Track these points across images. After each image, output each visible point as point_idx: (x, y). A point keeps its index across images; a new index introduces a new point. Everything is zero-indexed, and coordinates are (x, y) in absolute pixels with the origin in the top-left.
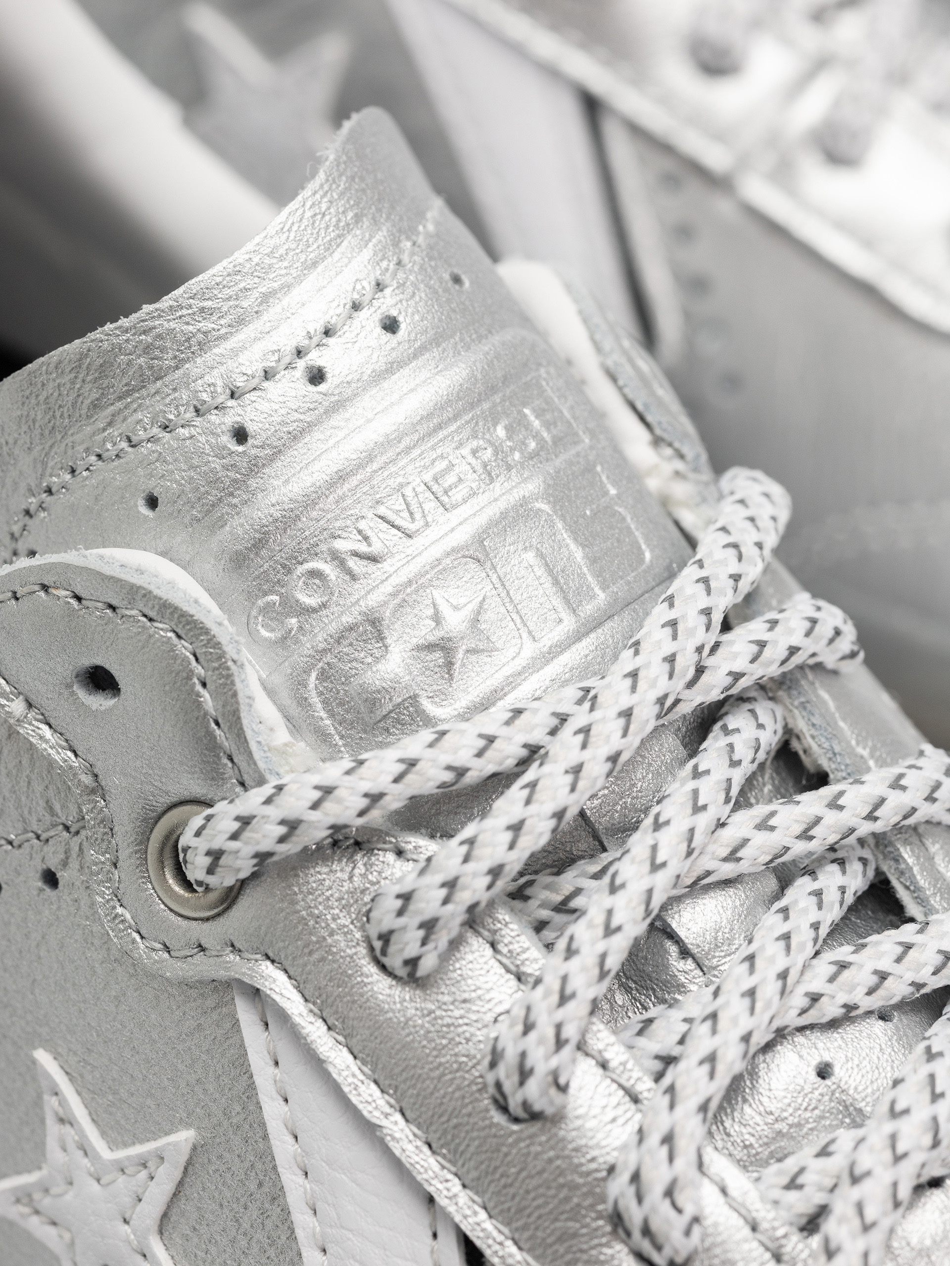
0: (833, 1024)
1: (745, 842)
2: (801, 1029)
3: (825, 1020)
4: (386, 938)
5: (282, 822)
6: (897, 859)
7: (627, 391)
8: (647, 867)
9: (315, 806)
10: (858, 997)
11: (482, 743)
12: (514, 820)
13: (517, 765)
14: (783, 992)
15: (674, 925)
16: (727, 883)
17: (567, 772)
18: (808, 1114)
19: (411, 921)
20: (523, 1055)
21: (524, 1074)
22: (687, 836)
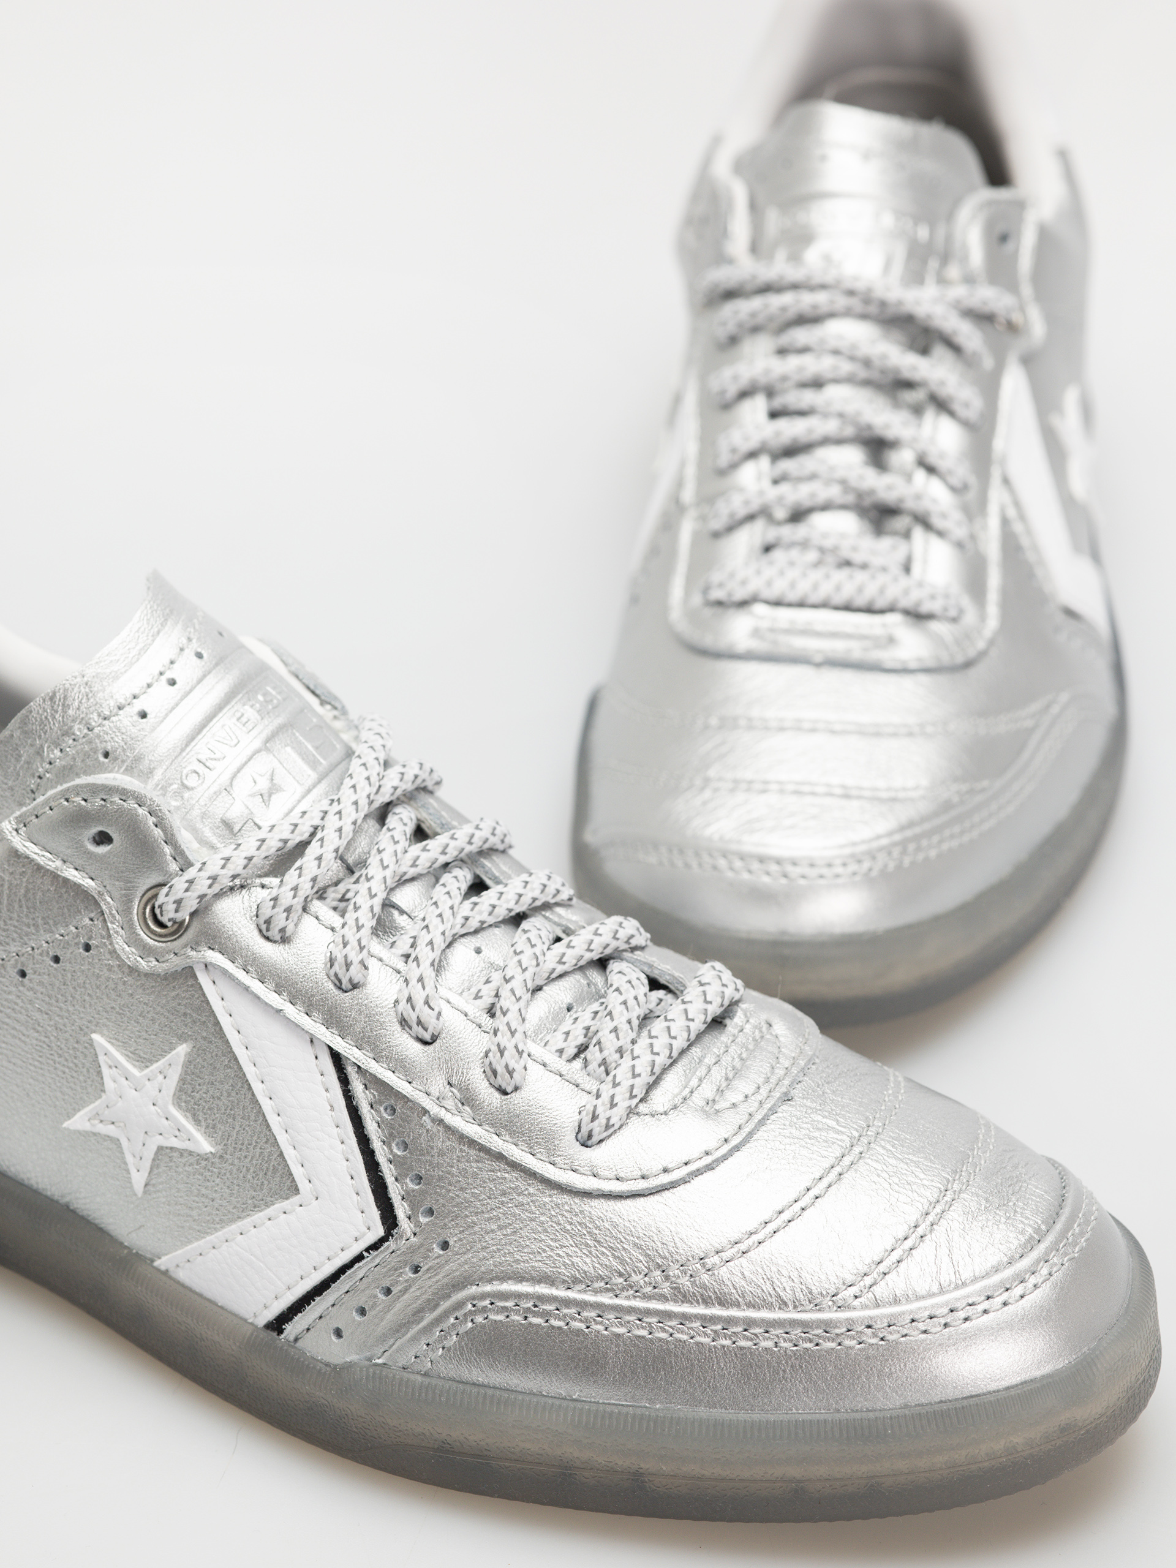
0: (476, 932)
1: (418, 858)
2: (463, 936)
3: (472, 930)
4: (268, 922)
5: (209, 878)
6: (483, 866)
7: (304, 681)
8: (368, 897)
9: (223, 867)
10: (484, 917)
11: (292, 827)
12: (318, 855)
13: (310, 836)
14: (453, 914)
15: (394, 901)
16: (413, 879)
17: (336, 831)
18: (475, 970)
19: (280, 909)
20: (346, 956)
21: (348, 965)
22: (383, 880)
